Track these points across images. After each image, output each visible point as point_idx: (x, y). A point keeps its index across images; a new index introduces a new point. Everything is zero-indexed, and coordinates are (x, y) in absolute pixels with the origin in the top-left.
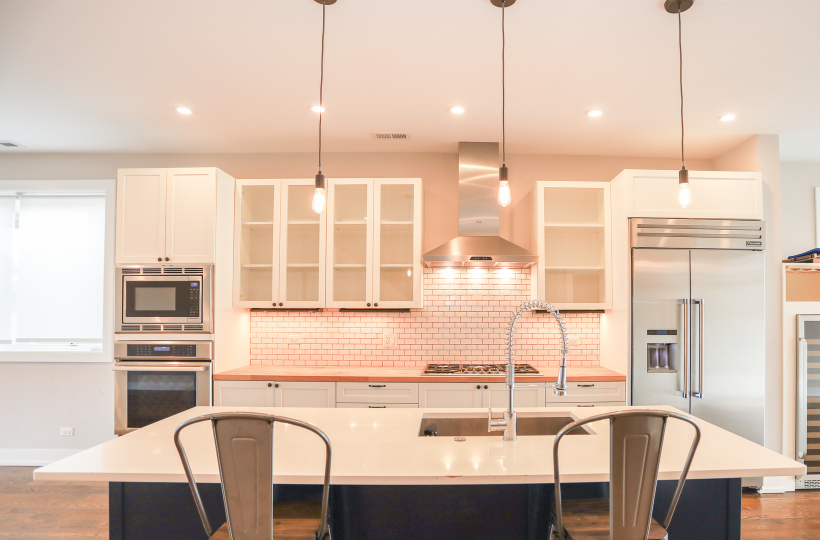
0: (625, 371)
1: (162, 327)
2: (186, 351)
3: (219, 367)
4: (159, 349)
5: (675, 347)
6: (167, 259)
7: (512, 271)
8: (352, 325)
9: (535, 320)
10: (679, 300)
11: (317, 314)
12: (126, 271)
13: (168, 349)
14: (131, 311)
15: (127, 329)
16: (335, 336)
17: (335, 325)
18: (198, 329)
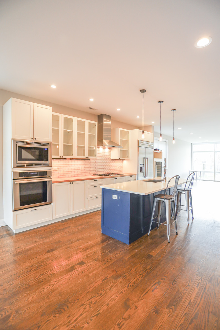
0: (136, 173)
1: (34, 165)
2: (43, 174)
3: (53, 179)
4: (33, 174)
5: (143, 168)
6: (35, 139)
7: (108, 149)
8: (72, 164)
9: (112, 162)
10: (143, 158)
11: (65, 160)
12: (18, 142)
13: (36, 173)
14: (20, 159)
15: (19, 166)
16: (68, 167)
17: (68, 164)
18: (48, 165)
